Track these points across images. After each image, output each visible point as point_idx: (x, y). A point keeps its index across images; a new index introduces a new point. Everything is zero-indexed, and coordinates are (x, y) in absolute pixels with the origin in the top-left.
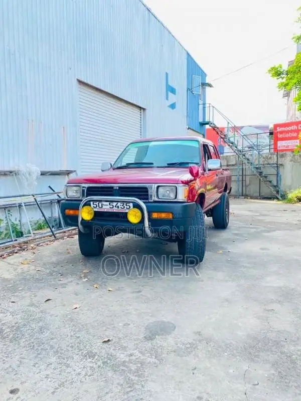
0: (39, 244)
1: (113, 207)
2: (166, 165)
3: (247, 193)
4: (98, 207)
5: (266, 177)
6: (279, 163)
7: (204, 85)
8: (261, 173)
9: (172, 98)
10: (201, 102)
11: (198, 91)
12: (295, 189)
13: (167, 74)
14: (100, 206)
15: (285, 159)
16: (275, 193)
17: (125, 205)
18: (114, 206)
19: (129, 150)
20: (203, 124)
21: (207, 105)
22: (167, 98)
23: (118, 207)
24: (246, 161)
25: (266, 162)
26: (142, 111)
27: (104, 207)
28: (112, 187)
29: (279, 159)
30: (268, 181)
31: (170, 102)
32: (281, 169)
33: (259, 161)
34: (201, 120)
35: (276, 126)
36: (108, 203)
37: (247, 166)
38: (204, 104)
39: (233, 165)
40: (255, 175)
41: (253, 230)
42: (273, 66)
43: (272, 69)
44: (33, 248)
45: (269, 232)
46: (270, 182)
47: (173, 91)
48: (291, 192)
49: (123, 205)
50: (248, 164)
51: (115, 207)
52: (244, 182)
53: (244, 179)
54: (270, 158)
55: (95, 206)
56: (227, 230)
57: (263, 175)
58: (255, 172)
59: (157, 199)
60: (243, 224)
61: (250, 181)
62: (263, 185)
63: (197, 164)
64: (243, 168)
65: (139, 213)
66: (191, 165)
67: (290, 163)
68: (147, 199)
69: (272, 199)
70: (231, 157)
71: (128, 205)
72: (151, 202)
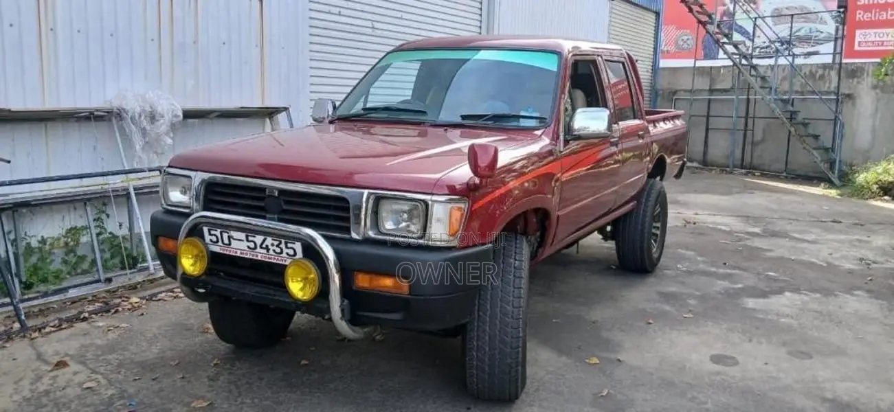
0: (155, 295)
1: (255, 248)
2: (459, 120)
3: (756, 162)
4: (220, 243)
5: (805, 125)
6: (844, 90)
8: (792, 116)
12: (877, 162)
14: (226, 241)
15: (858, 83)
16: (824, 167)
17: (283, 246)
18: (258, 244)
19: (388, 66)
23: (267, 248)
24: (757, 83)
25: (809, 88)
27: (234, 244)
28: (262, 189)
29: (844, 80)
30: (809, 135)
32: (846, 107)
33: (791, 84)
36: (242, 235)
37: (758, 95)
39: (725, 91)
40: (776, 118)
41: (723, 284)
44: (134, 309)
45: (764, 295)
46: (816, 137)
48: (865, 169)
49: (278, 246)
50: (761, 90)
51: (261, 247)
52: (749, 133)
53: (750, 126)
54: (822, 77)
55: (214, 239)
56: (651, 280)
57: (800, 118)
58: (778, 112)
59: (371, 234)
60: (704, 262)
61: (764, 131)
62: (796, 145)
63: (541, 119)
64: (748, 99)
65: (314, 275)
66: (524, 123)
67: (873, 93)
68: (348, 231)
69: (815, 182)
70: (722, 70)
71: (289, 245)
72: (356, 242)
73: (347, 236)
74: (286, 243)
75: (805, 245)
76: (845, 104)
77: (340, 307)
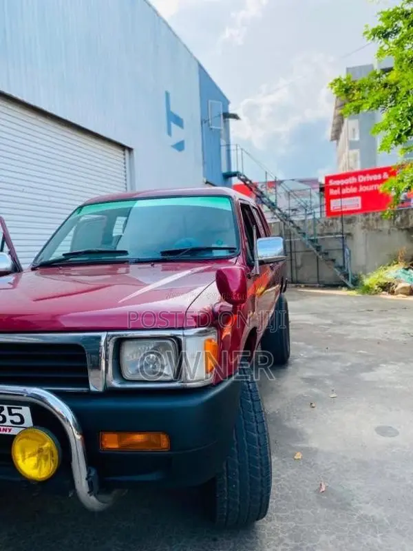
3: (299, 279)
5: (326, 254)
6: (346, 231)
7: (227, 116)
8: (318, 248)
9: (178, 134)
10: (223, 142)
11: (218, 125)
12: (373, 271)
13: (167, 94)
15: (354, 226)
16: (342, 277)
17: (5, 413)
20: (228, 176)
21: (232, 147)
22: (169, 133)
24: (294, 230)
25: (325, 232)
26: (127, 152)
29: (345, 225)
30: (330, 260)
31: (175, 139)
32: (348, 242)
33: (315, 230)
34: (225, 170)
35: (328, 179)
37: (297, 239)
38: (228, 145)
40: (310, 251)
41: (337, 365)
42: (337, 77)
43: (336, 81)
45: (367, 368)
46: (333, 260)
47: (179, 122)
48: (368, 277)
50: (298, 235)
52: (293, 262)
53: (293, 258)
54: (332, 224)
57: (323, 250)
58: (310, 246)
59: (116, 384)
60: (315, 349)
61: (302, 259)
62: (323, 265)
63: (231, 250)
64: (291, 242)
65: (49, 443)
66: (217, 254)
67: (363, 231)
68: (85, 382)
69: (339, 287)
70: (273, 225)
71: (14, 411)
72: (96, 395)
73: (85, 389)
74: (9, 409)
75: (364, 328)
76: (348, 240)
77: (87, 479)
